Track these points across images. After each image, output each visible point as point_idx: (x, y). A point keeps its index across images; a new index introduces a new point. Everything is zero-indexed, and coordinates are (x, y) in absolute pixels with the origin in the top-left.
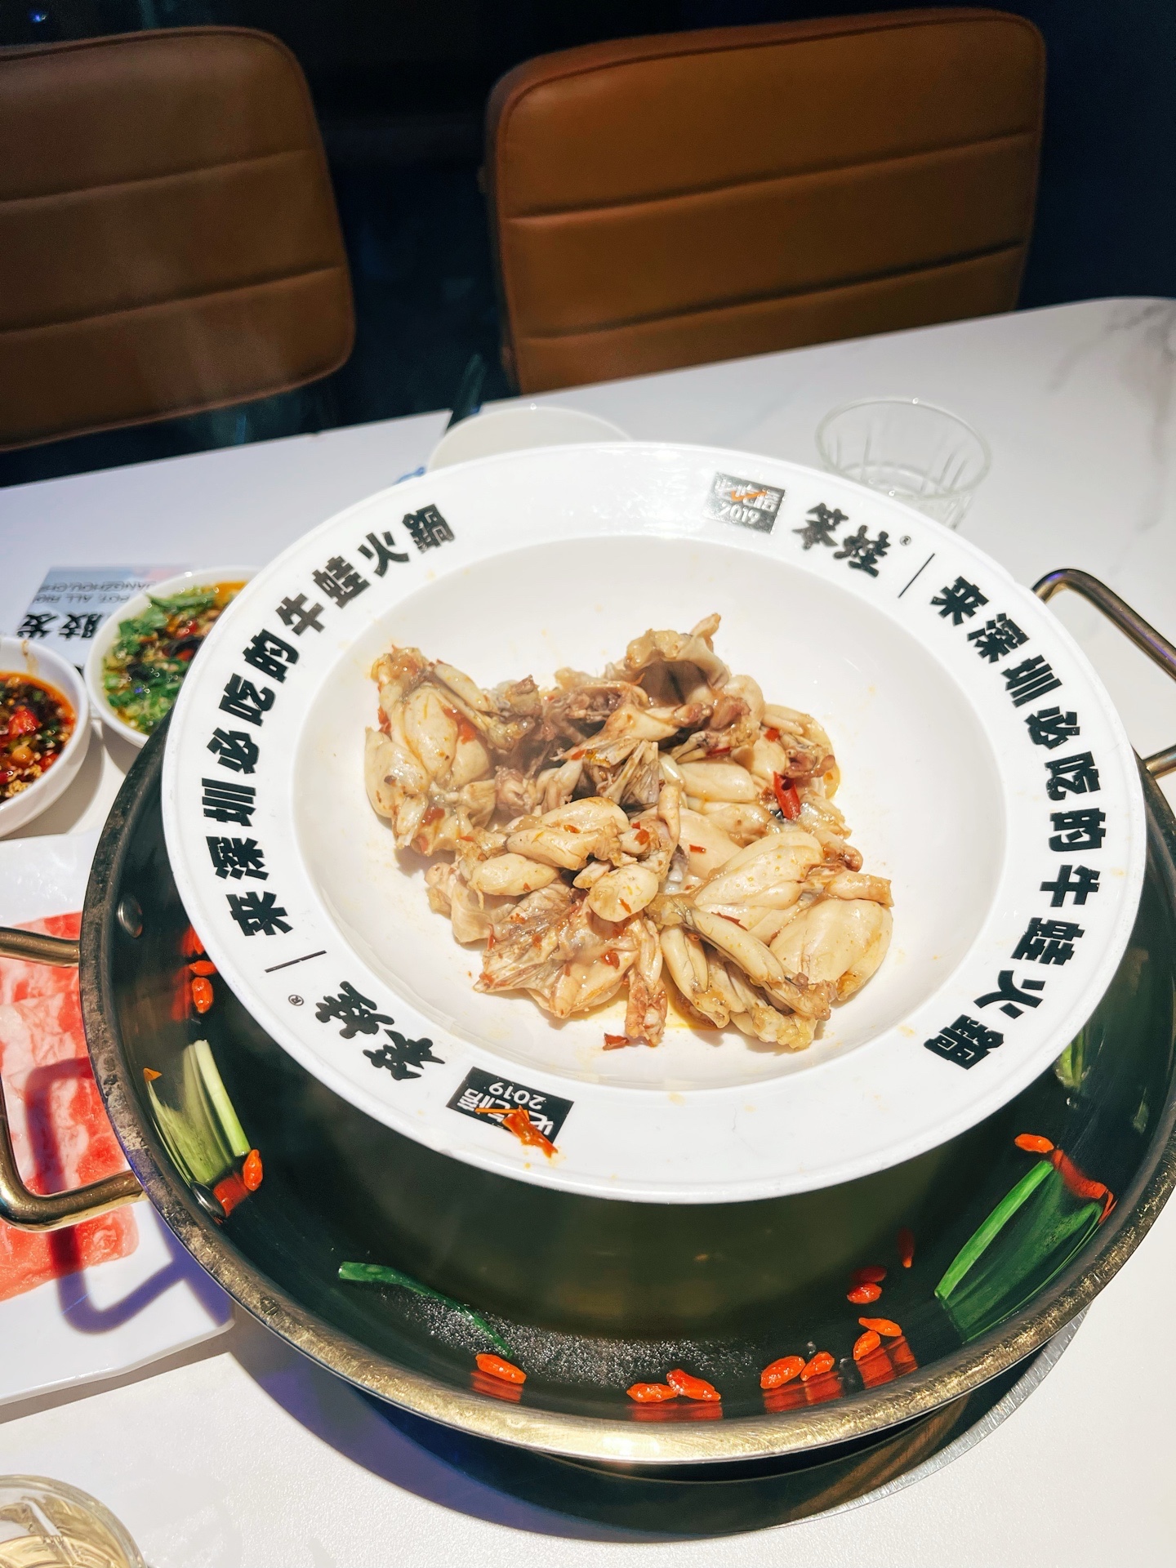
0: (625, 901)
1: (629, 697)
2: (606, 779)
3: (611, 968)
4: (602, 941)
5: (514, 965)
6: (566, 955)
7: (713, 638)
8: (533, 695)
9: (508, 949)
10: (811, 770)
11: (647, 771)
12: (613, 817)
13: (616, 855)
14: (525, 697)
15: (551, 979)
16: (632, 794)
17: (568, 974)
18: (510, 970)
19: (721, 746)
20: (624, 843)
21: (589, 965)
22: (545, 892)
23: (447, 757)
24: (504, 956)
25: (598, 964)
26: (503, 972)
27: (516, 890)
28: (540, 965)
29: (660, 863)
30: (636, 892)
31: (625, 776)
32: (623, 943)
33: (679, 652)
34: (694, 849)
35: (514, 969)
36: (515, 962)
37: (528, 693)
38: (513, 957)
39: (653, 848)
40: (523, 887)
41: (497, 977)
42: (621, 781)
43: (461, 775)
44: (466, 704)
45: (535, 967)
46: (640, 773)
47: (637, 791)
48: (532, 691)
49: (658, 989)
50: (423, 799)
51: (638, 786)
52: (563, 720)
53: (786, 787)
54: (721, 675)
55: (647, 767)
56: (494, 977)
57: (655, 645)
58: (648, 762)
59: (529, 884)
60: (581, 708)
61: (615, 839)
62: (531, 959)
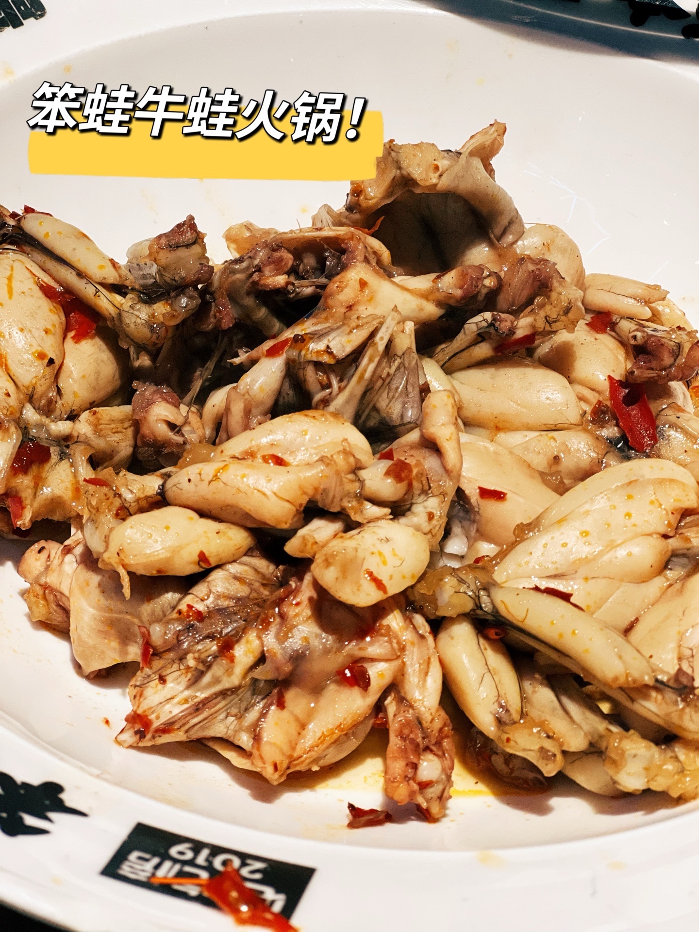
0: (375, 574)
2: (329, 386)
3: (356, 691)
4: (338, 645)
5: (187, 693)
6: (277, 669)
7: (494, 162)
8: (196, 249)
9: (175, 666)
10: (671, 366)
11: (398, 368)
12: (345, 440)
13: (354, 503)
14: (182, 253)
15: (252, 716)
16: (375, 409)
17: (281, 705)
18: (180, 703)
19: (520, 334)
20: (368, 483)
21: (317, 690)
22: (234, 568)
23: (51, 362)
24: (169, 679)
25: (332, 688)
26: (168, 707)
27: (185, 565)
28: (234, 690)
29: (431, 517)
30: (392, 561)
31: (361, 377)
32: (374, 647)
33: (441, 176)
34: (485, 493)
35: (186, 701)
36: (188, 687)
37: (188, 246)
38: (184, 681)
39: (416, 492)
40: (197, 559)
41: (158, 718)
42: (354, 387)
43: (74, 393)
45: (224, 694)
46: (387, 369)
47: (383, 403)
48: (194, 243)
49: (438, 724)
50: (13, 429)
51: (385, 395)
52: (248, 293)
53: (630, 400)
54: (511, 223)
55: (398, 361)
56: (152, 717)
57: (400, 168)
58: (400, 353)
59: (207, 554)
60: (279, 272)
61: (351, 476)
62: (217, 681)
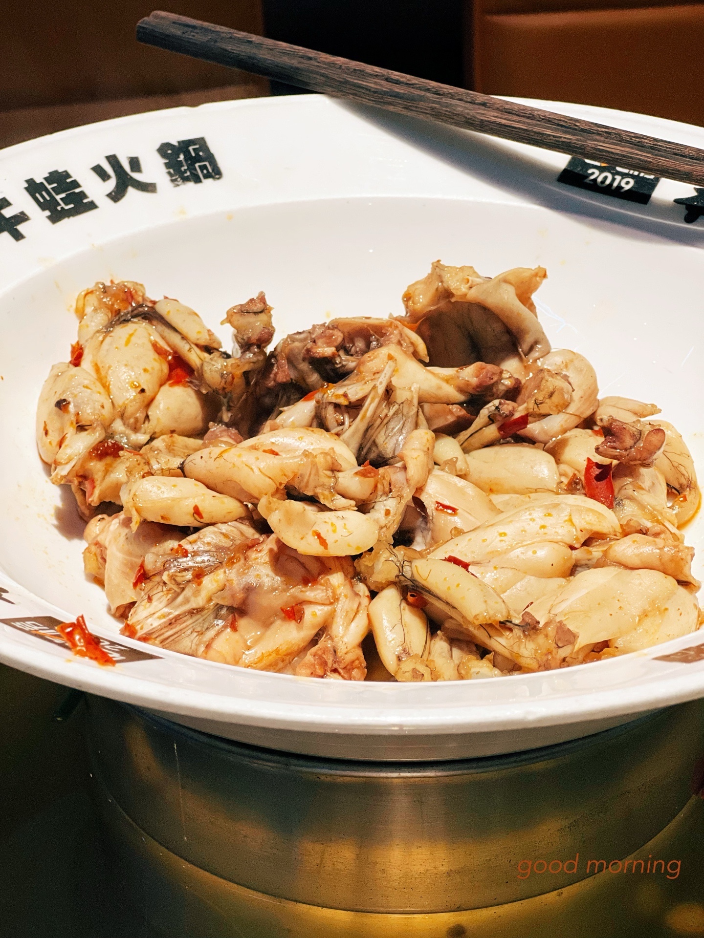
0: (322, 535)
1: (394, 338)
2: (343, 424)
3: (293, 625)
4: (285, 587)
5: (166, 610)
6: (233, 596)
8: (263, 317)
9: (160, 588)
13: (327, 493)
14: (251, 318)
15: (211, 633)
16: (374, 443)
17: (234, 628)
18: (159, 618)
19: (517, 415)
20: (341, 480)
21: (267, 624)
22: (224, 528)
23: (143, 391)
24: (155, 598)
25: (278, 622)
26: (150, 620)
27: (183, 519)
28: (199, 611)
29: (388, 513)
30: (341, 531)
31: (364, 416)
32: (312, 593)
34: (443, 507)
35: (164, 616)
36: (167, 605)
37: (256, 313)
38: (165, 600)
39: (380, 493)
40: (192, 511)
41: (142, 628)
42: (359, 423)
44: (184, 338)
45: (192, 613)
47: (380, 439)
48: (261, 312)
49: (350, 657)
50: (99, 428)
51: (382, 433)
52: (304, 359)
53: (599, 478)
54: (536, 342)
56: (138, 627)
60: (329, 345)
62: (187, 601)
